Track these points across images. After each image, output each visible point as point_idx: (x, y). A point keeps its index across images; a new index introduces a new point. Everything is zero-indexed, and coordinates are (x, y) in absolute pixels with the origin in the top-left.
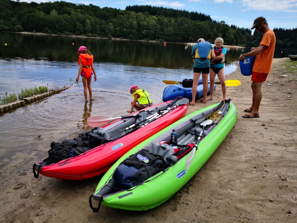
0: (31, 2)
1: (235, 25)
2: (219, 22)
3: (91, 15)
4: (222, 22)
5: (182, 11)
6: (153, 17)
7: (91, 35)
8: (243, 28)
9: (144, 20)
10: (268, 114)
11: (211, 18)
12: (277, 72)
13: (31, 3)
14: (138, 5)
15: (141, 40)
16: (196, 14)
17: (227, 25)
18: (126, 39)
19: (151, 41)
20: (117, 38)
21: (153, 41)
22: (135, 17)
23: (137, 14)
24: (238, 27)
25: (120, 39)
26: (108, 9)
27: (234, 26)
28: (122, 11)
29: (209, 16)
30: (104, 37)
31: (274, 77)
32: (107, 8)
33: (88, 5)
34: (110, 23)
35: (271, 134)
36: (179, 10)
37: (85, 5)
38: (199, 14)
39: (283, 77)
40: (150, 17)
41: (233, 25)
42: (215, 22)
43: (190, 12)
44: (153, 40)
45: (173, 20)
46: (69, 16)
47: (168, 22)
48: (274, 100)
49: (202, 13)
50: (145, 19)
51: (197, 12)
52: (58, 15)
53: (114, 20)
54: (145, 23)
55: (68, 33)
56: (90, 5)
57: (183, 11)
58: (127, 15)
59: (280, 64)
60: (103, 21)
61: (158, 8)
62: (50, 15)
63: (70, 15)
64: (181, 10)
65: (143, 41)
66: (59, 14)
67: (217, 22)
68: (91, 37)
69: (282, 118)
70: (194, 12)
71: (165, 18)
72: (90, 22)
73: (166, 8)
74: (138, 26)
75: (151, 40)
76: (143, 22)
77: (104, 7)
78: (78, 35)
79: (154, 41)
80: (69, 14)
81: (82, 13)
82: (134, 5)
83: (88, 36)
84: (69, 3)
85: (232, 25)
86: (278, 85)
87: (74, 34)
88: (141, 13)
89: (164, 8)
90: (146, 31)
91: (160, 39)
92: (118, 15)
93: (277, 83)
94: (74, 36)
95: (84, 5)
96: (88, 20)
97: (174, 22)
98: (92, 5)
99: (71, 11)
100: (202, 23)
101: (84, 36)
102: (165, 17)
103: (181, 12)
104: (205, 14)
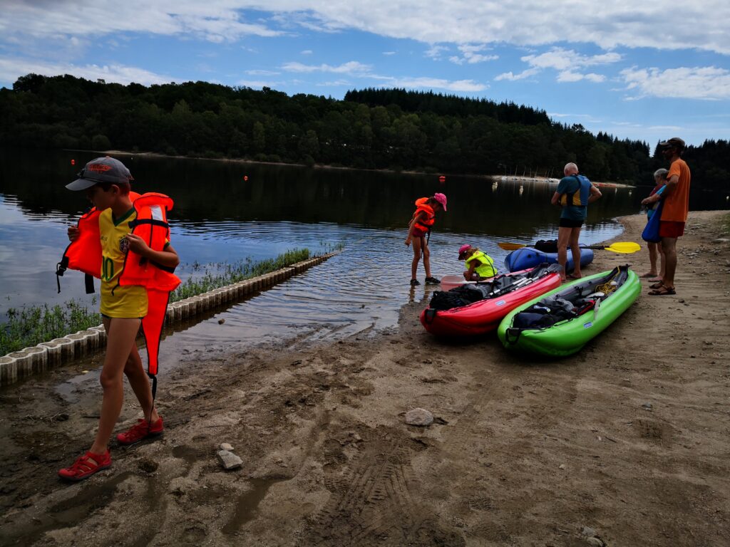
0: (129, 84)
1: (609, 134)
2: (567, 126)
3: (265, 113)
4: (576, 126)
5: (478, 100)
6: (411, 115)
7: (266, 157)
8: (628, 140)
9: (389, 123)
10: (690, 291)
11: (550, 118)
12: (710, 234)
13: (129, 86)
14: (374, 89)
15: (382, 168)
16: (513, 107)
17: (587, 133)
18: (346, 166)
19: (405, 172)
20: (327, 163)
21: (410, 172)
22: (368, 115)
23: (373, 109)
24: (616, 138)
25: (333, 166)
26: (305, 98)
27: (606, 135)
28: (339, 104)
29: (545, 113)
30: (296, 162)
31: (703, 243)
32: (304, 95)
33: (261, 89)
34: (311, 131)
35: (694, 310)
36: (471, 98)
37: (253, 89)
38: (519, 107)
39: (719, 243)
40: (404, 116)
41: (603, 134)
42: (558, 126)
43: (498, 102)
44: (410, 170)
45: (458, 122)
46: (215, 115)
47: (445, 127)
48: (700, 275)
49: (527, 106)
50: (392, 121)
51: (516, 103)
52: (191, 112)
53: (320, 123)
54: (392, 130)
55: (212, 152)
56: (265, 88)
57: (480, 100)
58: (350, 111)
59: (718, 220)
60: (295, 125)
61: (422, 94)
62: (173, 112)
63: (217, 113)
64: (475, 98)
65: (386, 171)
66: (194, 111)
67: (564, 126)
68: (266, 163)
69: (712, 295)
70: (508, 103)
71: (439, 118)
72: (264, 127)
73: (440, 95)
74: (375, 136)
75: (406, 169)
76: (388, 128)
77: (296, 94)
78: (234, 156)
79: (412, 172)
80: (216, 109)
81: (245, 108)
82: (366, 89)
83: (258, 159)
84: (216, 85)
85: (600, 134)
86: (709, 255)
87: (226, 155)
88: (382, 107)
89: (436, 95)
90: (394, 149)
91: (428, 168)
92: (329, 111)
93: (707, 251)
94: (226, 160)
95: (250, 89)
96: (258, 122)
97: (461, 127)
98: (268, 89)
99: (220, 104)
100: (527, 130)
101: (249, 159)
102: (439, 115)
103: (475, 104)
104: (535, 109)
